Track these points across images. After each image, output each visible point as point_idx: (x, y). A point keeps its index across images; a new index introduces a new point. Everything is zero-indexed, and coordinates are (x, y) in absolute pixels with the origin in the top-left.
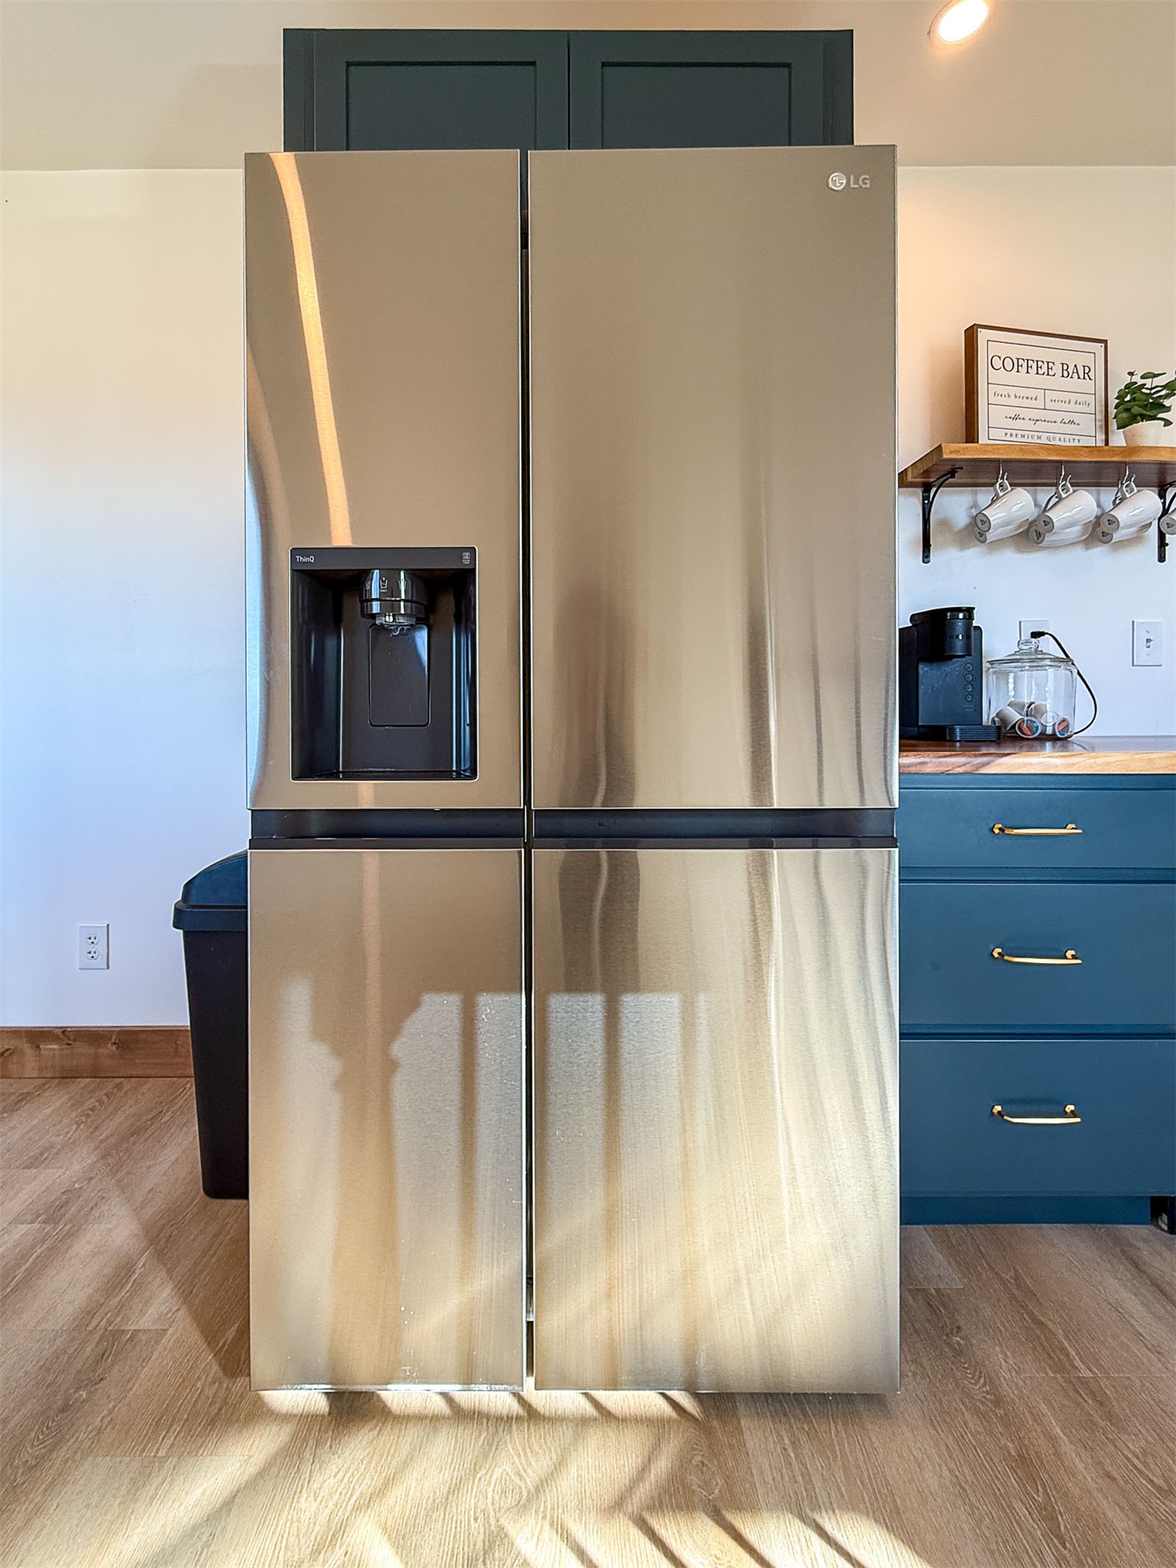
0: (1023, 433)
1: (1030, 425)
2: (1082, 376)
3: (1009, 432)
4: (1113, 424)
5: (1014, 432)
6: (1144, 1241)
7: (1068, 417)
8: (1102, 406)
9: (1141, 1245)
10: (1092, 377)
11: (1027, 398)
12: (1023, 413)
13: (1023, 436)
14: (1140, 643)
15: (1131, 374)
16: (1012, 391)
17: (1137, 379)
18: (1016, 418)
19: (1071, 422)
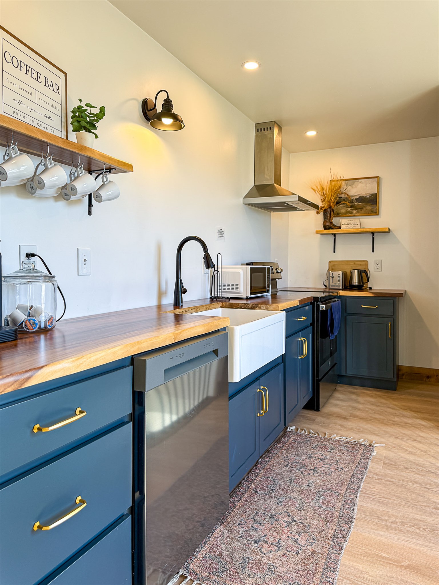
0: (25, 115)
1: (28, 111)
2: (55, 90)
3: (16, 111)
4: (70, 128)
5: (19, 113)
7: (49, 114)
8: (65, 114)
10: (60, 94)
11: (26, 92)
12: (24, 101)
13: (24, 117)
15: (80, 100)
16: (18, 83)
17: (83, 104)
18: (20, 103)
19: (50, 118)
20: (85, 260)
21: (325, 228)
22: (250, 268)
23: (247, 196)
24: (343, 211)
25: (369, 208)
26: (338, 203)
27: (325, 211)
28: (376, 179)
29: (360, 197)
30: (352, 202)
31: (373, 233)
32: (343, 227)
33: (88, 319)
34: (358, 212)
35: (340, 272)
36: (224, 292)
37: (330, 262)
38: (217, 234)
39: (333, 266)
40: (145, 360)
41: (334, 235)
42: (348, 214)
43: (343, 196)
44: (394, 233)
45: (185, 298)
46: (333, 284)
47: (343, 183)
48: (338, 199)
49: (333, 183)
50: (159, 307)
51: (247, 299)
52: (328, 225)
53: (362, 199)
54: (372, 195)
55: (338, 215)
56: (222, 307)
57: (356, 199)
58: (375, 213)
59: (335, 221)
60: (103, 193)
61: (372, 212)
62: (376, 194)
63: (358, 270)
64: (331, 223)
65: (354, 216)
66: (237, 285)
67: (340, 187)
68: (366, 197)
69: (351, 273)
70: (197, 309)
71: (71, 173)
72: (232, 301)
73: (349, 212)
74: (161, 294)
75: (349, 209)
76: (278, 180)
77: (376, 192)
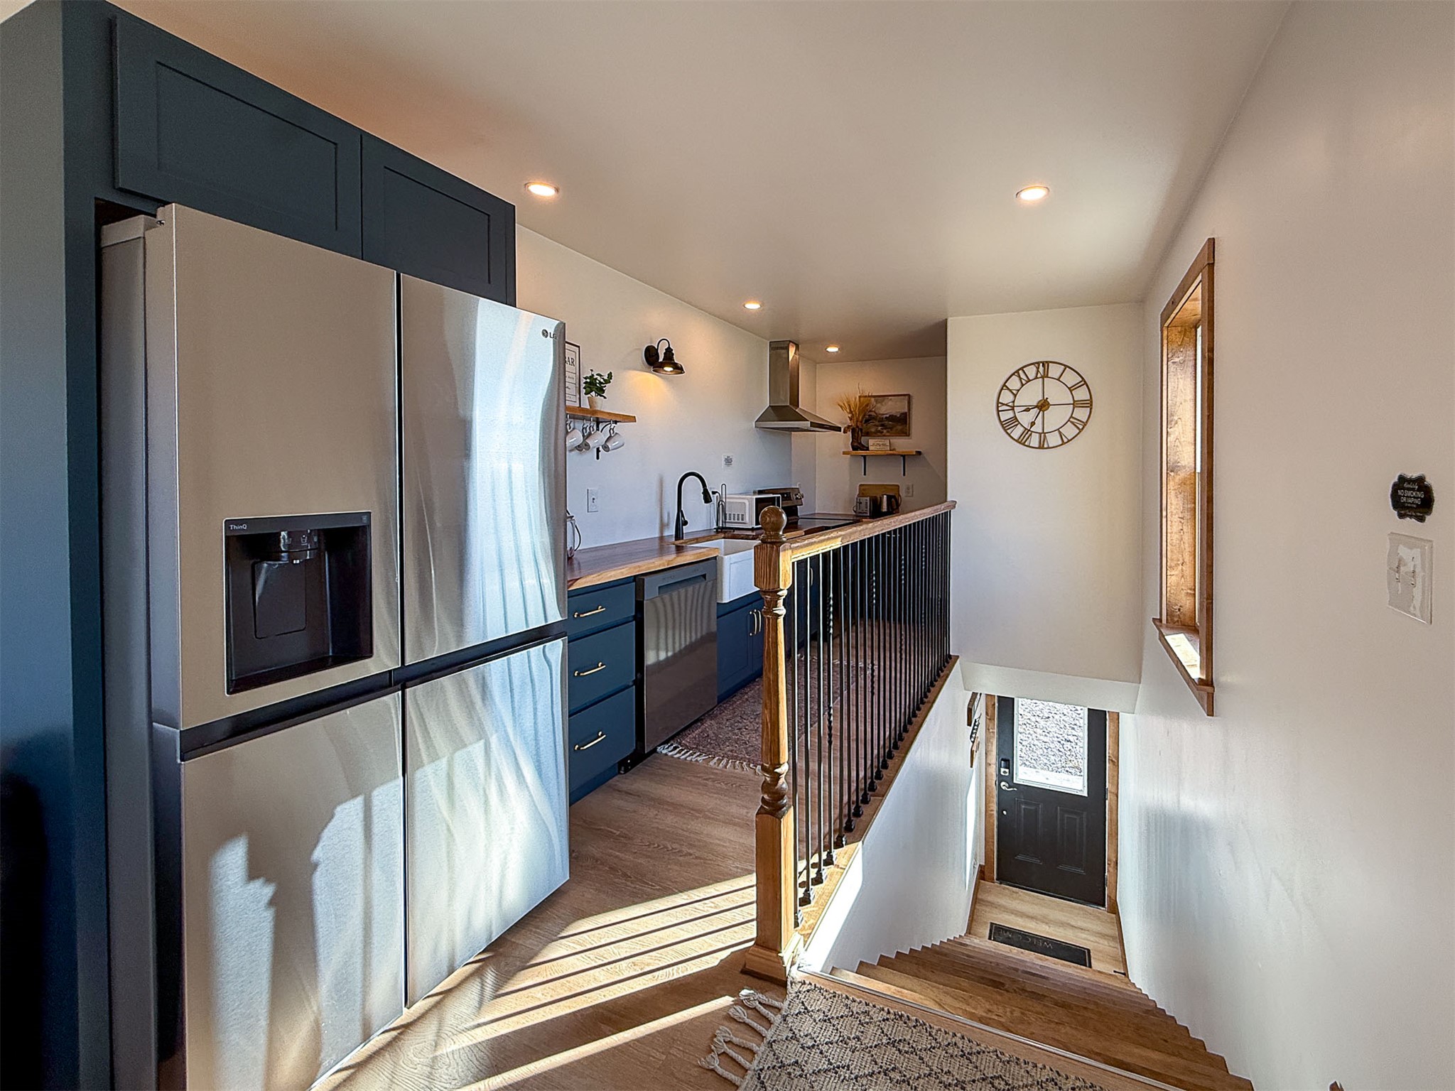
4: (583, 391)
6: (618, 781)
8: (578, 382)
9: (617, 783)
10: (575, 365)
14: (591, 500)
15: (592, 370)
17: (594, 375)
20: (594, 499)
21: (854, 448)
22: (756, 499)
23: (762, 419)
24: (873, 430)
25: (899, 427)
26: (867, 421)
27: (853, 431)
28: (907, 397)
29: (890, 416)
30: (881, 420)
31: (904, 456)
32: (871, 448)
33: (596, 549)
34: (888, 432)
35: (868, 499)
36: (728, 522)
37: (861, 485)
38: (723, 463)
39: (863, 490)
40: (644, 579)
41: (865, 457)
42: (877, 434)
43: (873, 414)
44: (925, 455)
45: (686, 529)
46: (860, 511)
47: (873, 399)
48: (867, 417)
49: (862, 399)
50: (662, 538)
51: (753, 529)
52: (857, 446)
53: (892, 418)
54: (902, 414)
55: (868, 434)
56: (724, 538)
57: (886, 418)
58: (906, 433)
59: (863, 440)
60: (610, 445)
61: (903, 433)
62: (906, 413)
63: (887, 496)
64: (860, 443)
65: (884, 436)
66: (742, 515)
67: (867, 405)
68: (896, 416)
69: (880, 498)
70: (697, 540)
71: (583, 428)
72: (736, 532)
73: (879, 431)
74: (663, 526)
75: (880, 428)
76: (795, 400)
77: (906, 410)
